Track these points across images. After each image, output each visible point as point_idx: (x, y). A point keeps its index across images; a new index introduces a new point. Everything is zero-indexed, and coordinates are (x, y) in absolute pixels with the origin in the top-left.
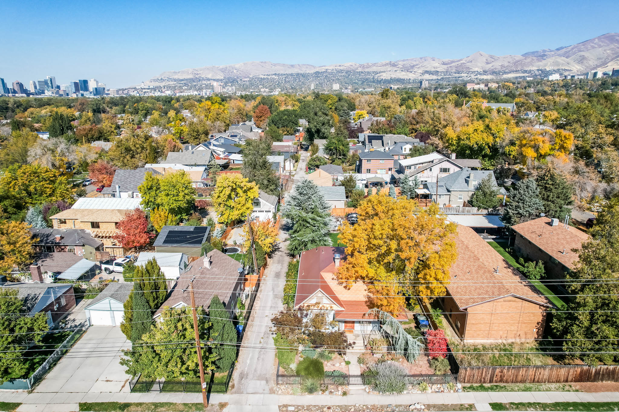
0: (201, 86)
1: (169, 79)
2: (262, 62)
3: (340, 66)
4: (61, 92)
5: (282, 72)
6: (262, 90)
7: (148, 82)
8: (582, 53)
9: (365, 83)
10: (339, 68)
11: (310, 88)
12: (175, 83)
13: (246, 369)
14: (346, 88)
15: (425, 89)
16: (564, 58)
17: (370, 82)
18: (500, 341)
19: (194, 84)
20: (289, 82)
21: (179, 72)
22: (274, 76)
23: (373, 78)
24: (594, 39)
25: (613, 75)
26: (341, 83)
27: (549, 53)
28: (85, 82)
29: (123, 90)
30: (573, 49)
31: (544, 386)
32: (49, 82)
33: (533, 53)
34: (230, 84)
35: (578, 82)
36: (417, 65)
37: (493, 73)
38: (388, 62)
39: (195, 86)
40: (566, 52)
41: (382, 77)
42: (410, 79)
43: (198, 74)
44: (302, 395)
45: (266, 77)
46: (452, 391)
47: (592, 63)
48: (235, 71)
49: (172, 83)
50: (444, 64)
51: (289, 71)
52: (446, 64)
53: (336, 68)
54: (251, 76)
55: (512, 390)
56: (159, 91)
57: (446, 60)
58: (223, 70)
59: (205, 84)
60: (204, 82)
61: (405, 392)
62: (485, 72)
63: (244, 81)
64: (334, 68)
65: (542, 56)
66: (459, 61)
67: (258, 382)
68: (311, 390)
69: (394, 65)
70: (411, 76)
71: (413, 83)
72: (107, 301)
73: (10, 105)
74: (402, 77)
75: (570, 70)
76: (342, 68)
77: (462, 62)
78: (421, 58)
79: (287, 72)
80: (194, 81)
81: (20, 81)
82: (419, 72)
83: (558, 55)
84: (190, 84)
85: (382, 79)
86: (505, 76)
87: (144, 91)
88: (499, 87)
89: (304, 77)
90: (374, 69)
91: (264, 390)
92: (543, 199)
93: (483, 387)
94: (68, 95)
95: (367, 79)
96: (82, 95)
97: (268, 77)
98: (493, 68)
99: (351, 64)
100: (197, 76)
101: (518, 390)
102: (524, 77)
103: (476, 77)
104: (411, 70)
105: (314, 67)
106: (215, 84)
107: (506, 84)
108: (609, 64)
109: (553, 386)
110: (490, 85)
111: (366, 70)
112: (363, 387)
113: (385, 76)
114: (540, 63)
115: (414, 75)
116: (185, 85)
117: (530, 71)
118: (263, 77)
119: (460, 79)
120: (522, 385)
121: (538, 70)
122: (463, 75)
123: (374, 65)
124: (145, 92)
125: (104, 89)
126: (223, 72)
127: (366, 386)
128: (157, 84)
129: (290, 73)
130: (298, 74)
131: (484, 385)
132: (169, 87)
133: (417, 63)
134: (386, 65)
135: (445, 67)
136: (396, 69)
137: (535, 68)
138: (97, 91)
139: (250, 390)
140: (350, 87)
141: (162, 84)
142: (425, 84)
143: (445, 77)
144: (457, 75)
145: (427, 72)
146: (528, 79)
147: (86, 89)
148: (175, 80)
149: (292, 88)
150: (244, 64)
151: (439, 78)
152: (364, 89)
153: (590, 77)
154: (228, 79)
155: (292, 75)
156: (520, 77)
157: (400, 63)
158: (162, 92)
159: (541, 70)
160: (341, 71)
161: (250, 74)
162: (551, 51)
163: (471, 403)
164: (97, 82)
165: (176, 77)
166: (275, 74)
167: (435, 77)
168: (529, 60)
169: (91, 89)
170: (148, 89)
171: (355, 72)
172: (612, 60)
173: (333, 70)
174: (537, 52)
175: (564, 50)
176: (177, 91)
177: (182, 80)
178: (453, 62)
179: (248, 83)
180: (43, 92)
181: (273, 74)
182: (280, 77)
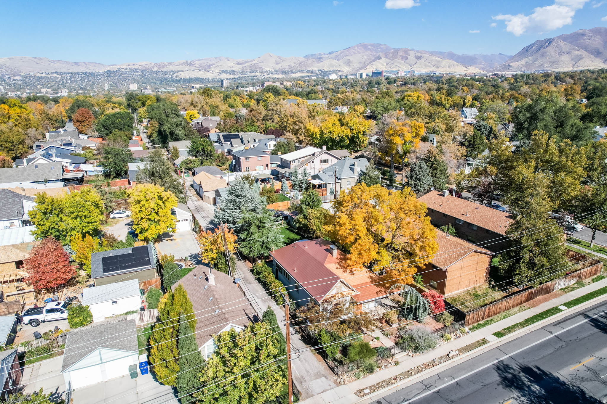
2: (35, 58)
3: (134, 65)
5: (64, 70)
6: (43, 90)
8: (348, 58)
9: (164, 83)
10: (133, 67)
11: (103, 89)
13: (297, 373)
14: (145, 88)
15: (227, 88)
16: (336, 61)
17: (169, 81)
18: (466, 289)
20: (76, 81)
22: (55, 75)
23: (171, 78)
24: (354, 47)
25: (372, 76)
26: (138, 83)
27: (324, 56)
30: (341, 53)
31: (512, 311)
33: (312, 55)
35: (352, 81)
36: (213, 64)
37: (283, 72)
38: (184, 61)
40: (337, 56)
41: (180, 77)
42: (208, 78)
44: (364, 377)
45: (44, 75)
46: (465, 334)
47: (356, 66)
50: (238, 64)
51: (75, 70)
52: (240, 64)
53: (130, 67)
54: (23, 74)
55: (498, 321)
57: (240, 60)
61: (437, 346)
62: (276, 72)
63: (14, 80)
64: (128, 67)
65: (320, 59)
66: (252, 61)
67: (318, 380)
68: (370, 370)
69: (191, 65)
70: (209, 75)
71: (212, 82)
72: (96, 353)
74: (201, 77)
75: (342, 71)
76: (136, 67)
77: (254, 62)
78: (216, 58)
79: (72, 71)
82: (217, 71)
83: (331, 58)
85: (181, 79)
86: (293, 75)
88: (293, 85)
89: (94, 76)
90: (171, 68)
91: (330, 385)
92: (432, 176)
93: (480, 324)
95: (165, 79)
97: (47, 76)
98: (282, 68)
99: (145, 63)
101: (501, 319)
102: (308, 76)
103: (269, 76)
104: (208, 70)
105: (104, 66)
107: (299, 82)
108: (367, 67)
109: (516, 309)
110: (285, 83)
111: (163, 69)
112: (405, 353)
113: (183, 75)
114: (319, 64)
115: (212, 75)
117: (312, 71)
118: (40, 75)
119: (255, 78)
120: (500, 315)
121: (318, 70)
122: (257, 74)
123: (170, 64)
127: (407, 352)
130: (85, 73)
131: (480, 322)
133: (213, 62)
134: (182, 64)
135: (240, 66)
136: (194, 68)
137: (315, 69)
139: (319, 390)
140: (148, 87)
142: (226, 83)
143: (241, 76)
144: (252, 74)
145: (223, 71)
146: (313, 78)
149: (82, 89)
150: (9, 59)
151: (237, 77)
152: (165, 89)
153: (358, 77)
155: (78, 74)
156: (306, 76)
157: (196, 62)
159: (321, 70)
160: (136, 70)
161: (21, 72)
162: (325, 55)
163: (482, 338)
166: (57, 73)
167: (232, 76)
168: (310, 62)
171: (151, 72)
172: (369, 64)
173: (126, 69)
174: (315, 55)
175: (335, 54)
178: (246, 62)
179: (20, 82)
181: (54, 73)
182: (63, 76)
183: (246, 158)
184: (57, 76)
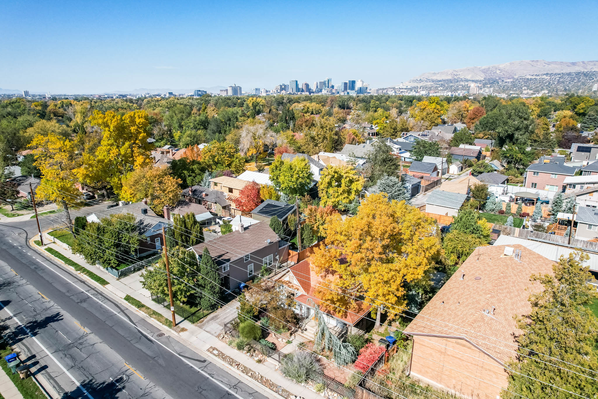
0: (457, 86)
1: (428, 80)
4: (334, 91)
5: (557, 71)
6: (525, 92)
7: (407, 83)
12: (432, 83)
19: (451, 84)
20: (563, 82)
21: (438, 73)
22: (544, 77)
28: (353, 82)
29: (383, 89)
32: (327, 83)
34: (489, 86)
39: (451, 86)
43: (457, 75)
44: (232, 347)
45: (534, 77)
48: (498, 72)
49: (429, 84)
51: (568, 70)
54: (516, 77)
56: (415, 91)
58: (484, 71)
59: (462, 85)
60: (463, 83)
63: (506, 82)
68: (240, 347)
73: (285, 101)
79: (564, 72)
80: (451, 82)
81: (307, 83)
84: (446, 85)
87: (401, 90)
89: (587, 76)
94: (338, 93)
96: (348, 93)
97: (536, 77)
100: (455, 77)
106: (472, 85)
116: (442, 85)
118: (530, 77)
124: (402, 92)
125: (367, 88)
126: (484, 72)
128: (415, 85)
129: (568, 72)
130: (578, 74)
132: (424, 88)
138: (361, 91)
141: (419, 85)
147: (353, 88)
148: (433, 81)
150: (511, 64)
154: (489, 80)
155: (569, 74)
158: (417, 92)
161: (515, 75)
164: (363, 82)
165: (435, 78)
166: (547, 74)
169: (356, 89)
170: (405, 89)
176: (432, 92)
177: (440, 81)
179: (510, 84)
180: (321, 91)
181: (544, 74)
182: (553, 77)
183: (535, 173)
184: (546, 78)
